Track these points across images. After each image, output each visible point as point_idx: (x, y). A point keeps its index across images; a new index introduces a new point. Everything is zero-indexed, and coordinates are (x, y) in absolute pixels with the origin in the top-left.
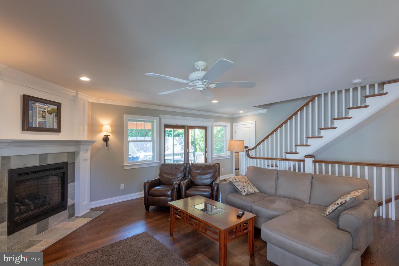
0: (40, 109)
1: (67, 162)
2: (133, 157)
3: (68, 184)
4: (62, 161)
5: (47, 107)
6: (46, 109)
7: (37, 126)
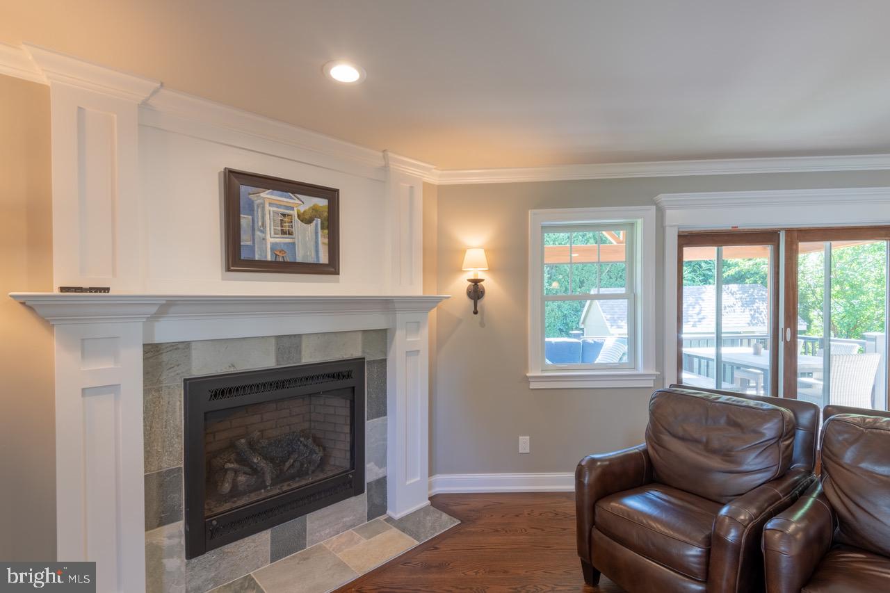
0: (275, 209)
1: (364, 358)
2: (584, 342)
3: (366, 422)
4: (347, 357)
5: (297, 201)
6: (292, 209)
7: (266, 257)
